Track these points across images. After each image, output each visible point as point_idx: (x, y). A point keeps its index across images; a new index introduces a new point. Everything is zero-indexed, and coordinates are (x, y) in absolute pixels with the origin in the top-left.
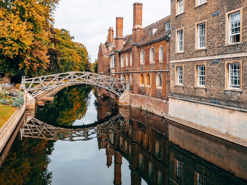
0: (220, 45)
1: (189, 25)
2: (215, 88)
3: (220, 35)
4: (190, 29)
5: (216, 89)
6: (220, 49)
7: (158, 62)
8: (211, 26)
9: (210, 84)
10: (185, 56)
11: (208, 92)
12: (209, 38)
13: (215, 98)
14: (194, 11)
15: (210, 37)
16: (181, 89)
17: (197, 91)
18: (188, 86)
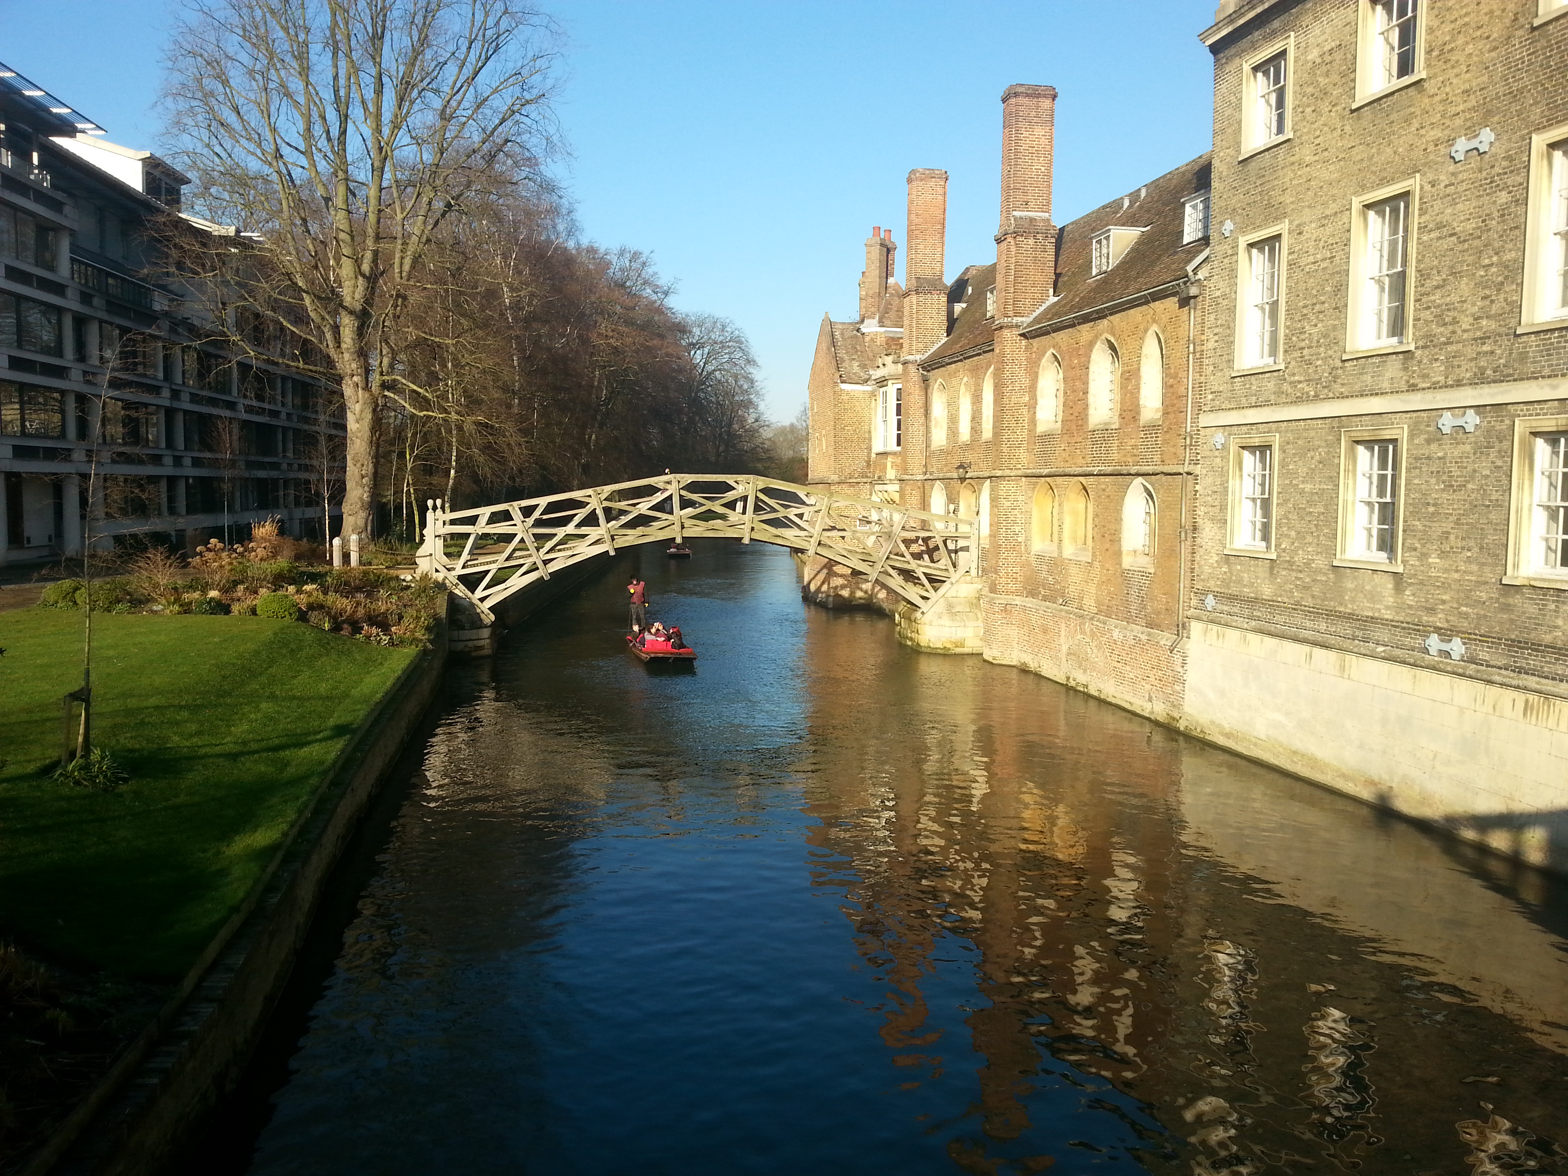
0: (1493, 325)
1: (1319, 211)
2: (1446, 571)
3: (1494, 269)
4: (1320, 232)
5: (1456, 576)
6: (1486, 348)
7: (1135, 419)
8: (1446, 218)
9: (1425, 550)
10: (1286, 387)
11: (1407, 593)
12: (1429, 284)
13: (1445, 625)
14: (1348, 129)
15: (1437, 280)
16: (1262, 571)
17: (1350, 585)
18: (1300, 558)
